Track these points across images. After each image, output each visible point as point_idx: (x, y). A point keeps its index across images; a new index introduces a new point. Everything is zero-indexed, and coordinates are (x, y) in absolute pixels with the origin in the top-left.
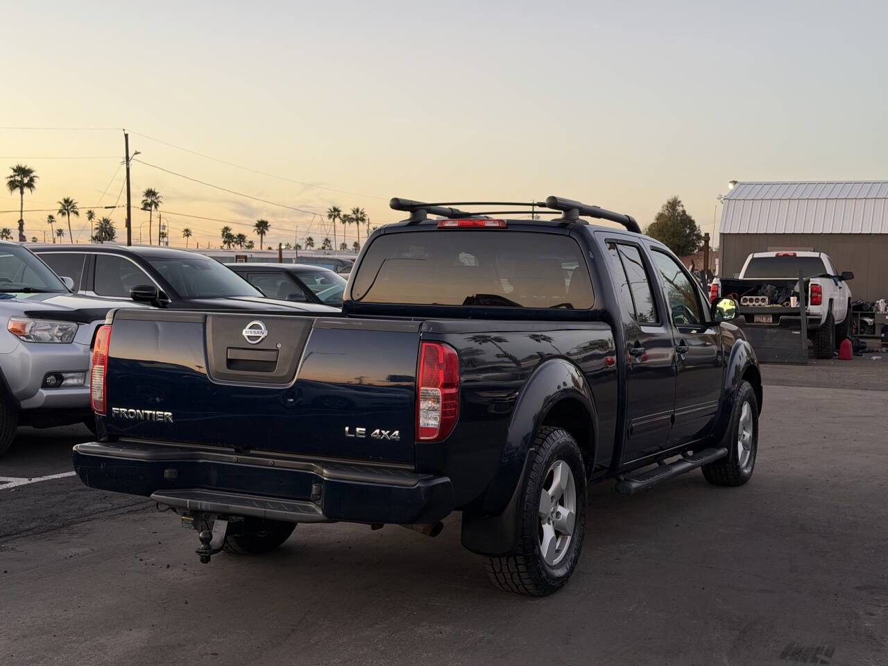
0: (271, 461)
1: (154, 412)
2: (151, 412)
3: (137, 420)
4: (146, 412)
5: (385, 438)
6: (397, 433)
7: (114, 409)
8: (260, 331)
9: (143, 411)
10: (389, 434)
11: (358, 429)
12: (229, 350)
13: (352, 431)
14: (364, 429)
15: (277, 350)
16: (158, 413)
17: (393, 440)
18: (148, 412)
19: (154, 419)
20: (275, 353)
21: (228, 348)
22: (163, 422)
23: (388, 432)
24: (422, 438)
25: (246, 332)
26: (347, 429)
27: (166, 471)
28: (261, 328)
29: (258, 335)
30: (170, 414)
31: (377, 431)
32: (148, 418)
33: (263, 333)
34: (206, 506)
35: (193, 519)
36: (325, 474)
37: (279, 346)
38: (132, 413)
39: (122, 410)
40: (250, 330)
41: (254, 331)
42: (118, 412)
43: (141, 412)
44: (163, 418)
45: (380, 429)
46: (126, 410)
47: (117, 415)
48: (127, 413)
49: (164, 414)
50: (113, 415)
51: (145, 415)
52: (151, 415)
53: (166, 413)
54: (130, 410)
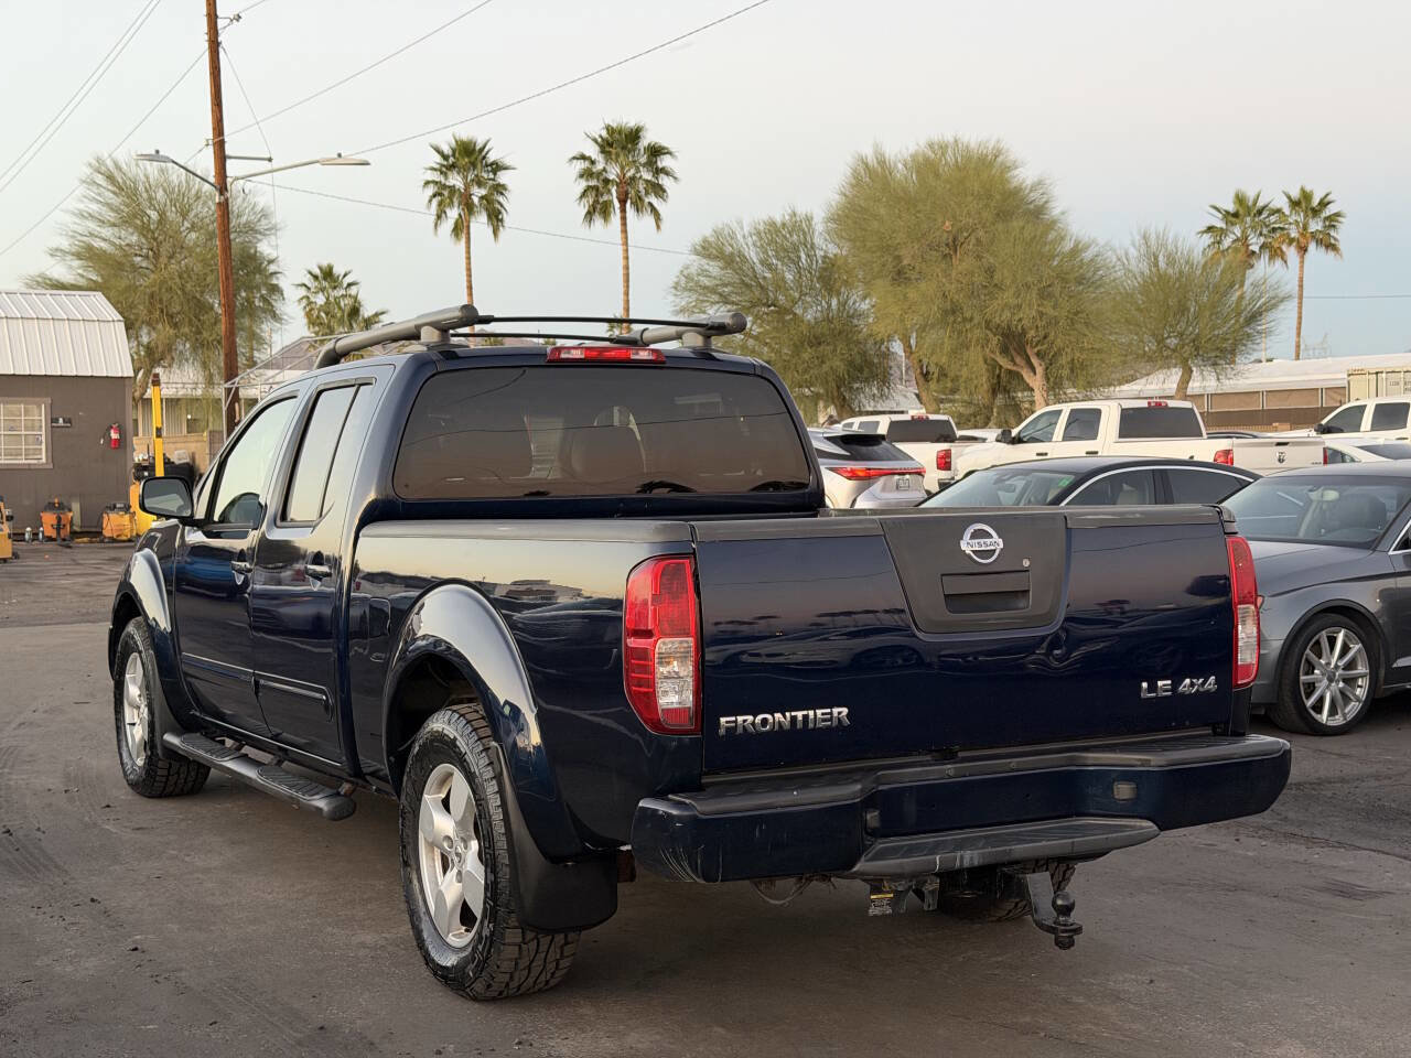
1: (811, 713)
2: (805, 712)
3: (779, 733)
4: (793, 714)
5: (1197, 690)
6: (1212, 679)
7: (723, 720)
8: (988, 541)
9: (788, 714)
10: (1203, 684)
11: (1160, 683)
12: (944, 579)
13: (1153, 688)
14: (1169, 682)
15: (1026, 570)
16: (819, 712)
17: (1207, 692)
18: (800, 714)
19: (811, 725)
20: (1024, 575)
21: (943, 575)
22: (831, 728)
23: (1201, 680)
24: (1238, 682)
25: (966, 545)
26: (1145, 685)
27: (869, 816)
28: (990, 536)
30: (845, 711)
31: (1187, 681)
32: (800, 725)
33: (996, 542)
34: (972, 859)
35: (892, 895)
36: (1156, 760)
37: (1026, 563)
38: (765, 722)
39: (740, 719)
40: (976, 541)
41: (982, 541)
42: (733, 725)
43: (785, 717)
44: (831, 720)
45: (1191, 678)
46: (750, 718)
47: (731, 731)
48: (753, 724)
49: (831, 713)
50: (722, 731)
51: (794, 719)
52: (806, 717)
53: (836, 711)
54: (760, 717)
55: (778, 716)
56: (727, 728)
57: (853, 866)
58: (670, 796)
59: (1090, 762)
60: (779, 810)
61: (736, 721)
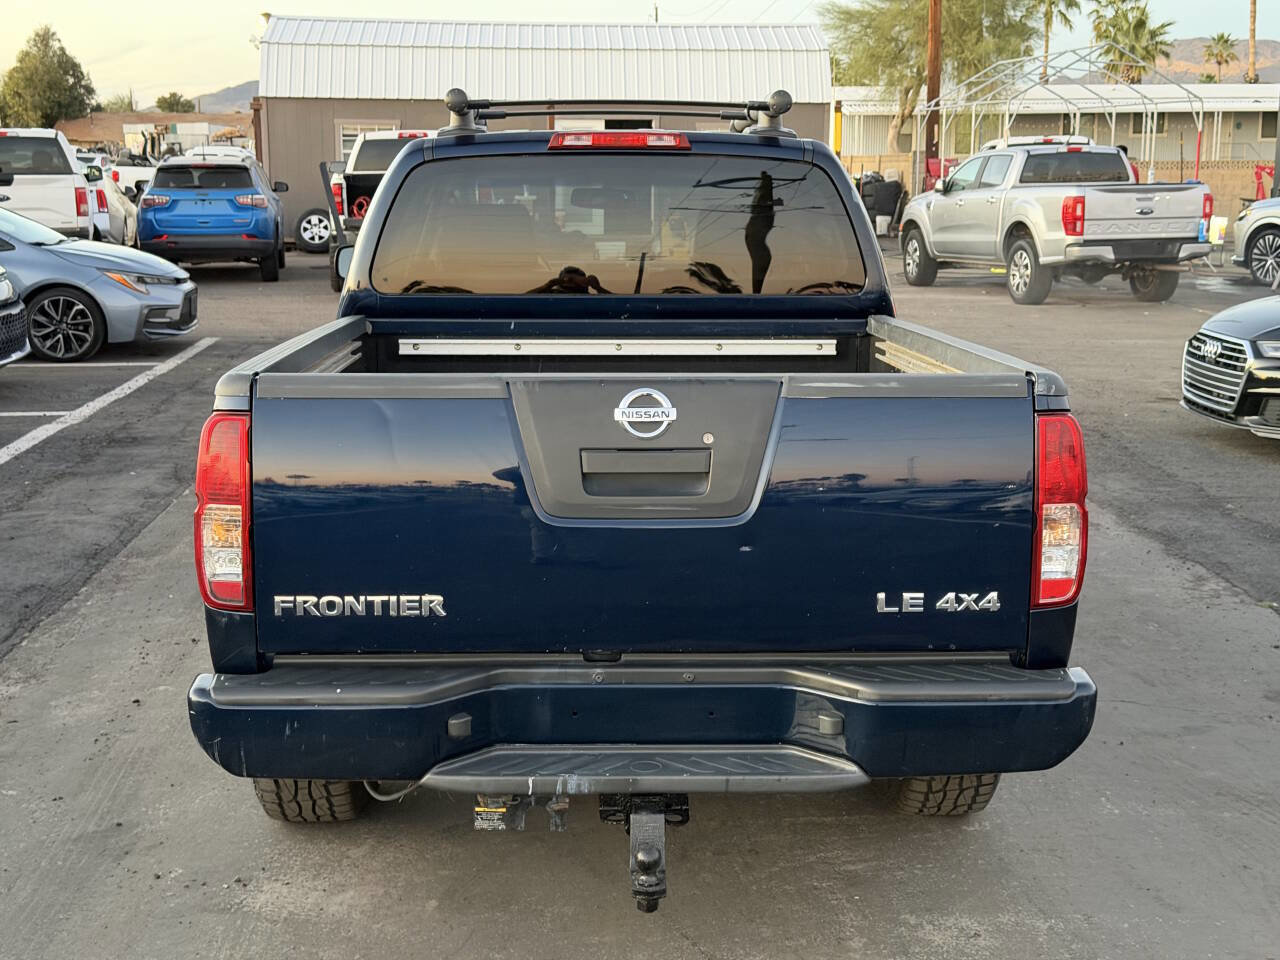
0: (687, 673)
1: (393, 599)
2: (385, 598)
3: (349, 621)
4: (370, 598)
5: (967, 608)
6: (994, 595)
7: (278, 599)
8: (659, 410)
9: (362, 598)
10: (977, 601)
11: (906, 596)
12: (584, 454)
13: (894, 599)
14: (921, 595)
15: (707, 448)
16: (403, 598)
17: (985, 611)
18: (378, 599)
19: (393, 613)
20: (704, 454)
21: (581, 450)
22: (419, 618)
23: (975, 596)
24: (1041, 601)
25: (623, 414)
26: (883, 596)
27: (452, 722)
28: (657, 404)
29: (657, 419)
30: (439, 598)
31: (951, 595)
32: (378, 611)
33: (666, 414)
34: (579, 785)
35: (504, 810)
36: (864, 693)
37: (709, 439)
38: (331, 605)
39: (300, 599)
40: (635, 410)
41: (644, 410)
42: (291, 605)
43: (358, 601)
44: (420, 608)
45: (958, 591)
46: (313, 599)
47: (289, 612)
48: (316, 606)
49: (420, 601)
50: (277, 612)
51: (370, 605)
52: (385, 605)
53: (426, 598)
54: (325, 599)
55: (349, 599)
56: (283, 609)
57: (421, 777)
59: (799, 682)
60: (316, 708)
61: (295, 602)
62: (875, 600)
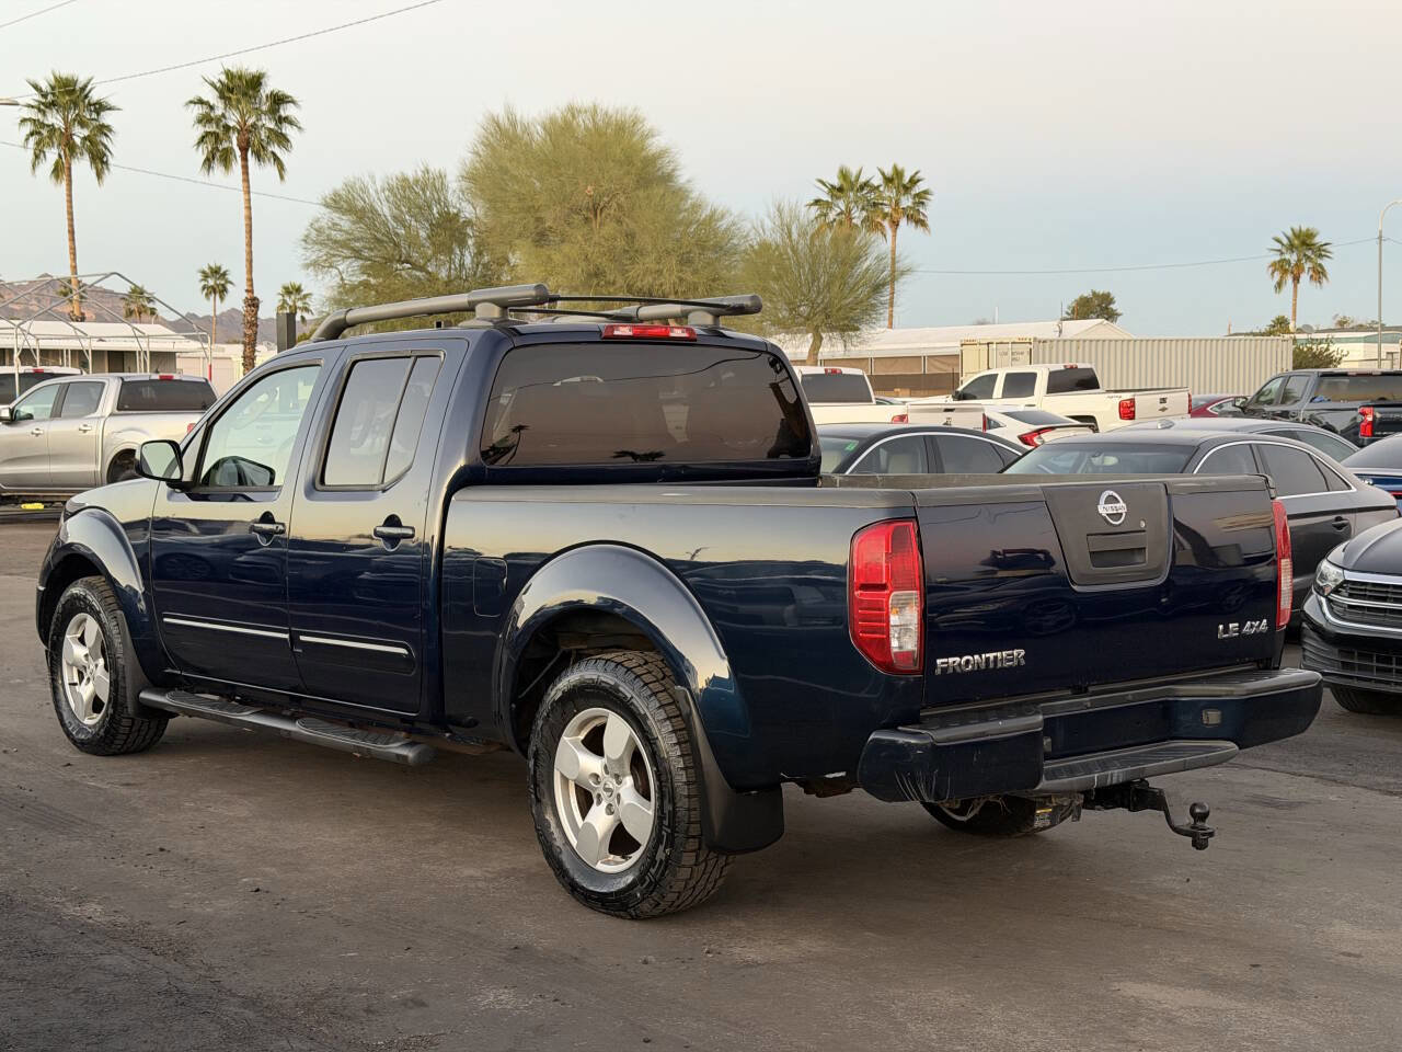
0: (1130, 695)
1: (999, 654)
2: (995, 654)
3: (977, 672)
4: (988, 655)
5: (1255, 631)
6: (1264, 622)
7: (939, 661)
8: (1117, 505)
9: (983, 656)
10: (1259, 626)
11: (1231, 625)
12: (1089, 538)
13: (1226, 630)
14: (1237, 625)
15: (1143, 531)
16: (1005, 653)
17: (1261, 632)
18: (991, 655)
19: (999, 665)
20: (1142, 535)
21: (1087, 536)
22: (1012, 666)
23: (1257, 623)
24: (1280, 624)
25: (1102, 509)
26: (1221, 627)
27: (1044, 740)
28: (1118, 501)
30: (1023, 652)
31: (1249, 624)
32: (992, 664)
33: (1121, 507)
34: (1118, 776)
35: (1051, 810)
37: (1143, 524)
38: (968, 662)
39: (951, 660)
40: (1109, 505)
41: (1113, 505)
42: (946, 665)
43: (981, 658)
44: (1013, 660)
45: (1251, 620)
46: (958, 659)
47: (944, 670)
48: (960, 664)
49: (1013, 655)
50: (938, 672)
51: (988, 659)
52: (996, 658)
53: (1015, 652)
54: (965, 658)
55: (976, 657)
56: (942, 668)
57: (1037, 784)
58: (900, 728)
59: (1181, 693)
60: (990, 737)
61: (948, 663)
62: (1218, 629)
